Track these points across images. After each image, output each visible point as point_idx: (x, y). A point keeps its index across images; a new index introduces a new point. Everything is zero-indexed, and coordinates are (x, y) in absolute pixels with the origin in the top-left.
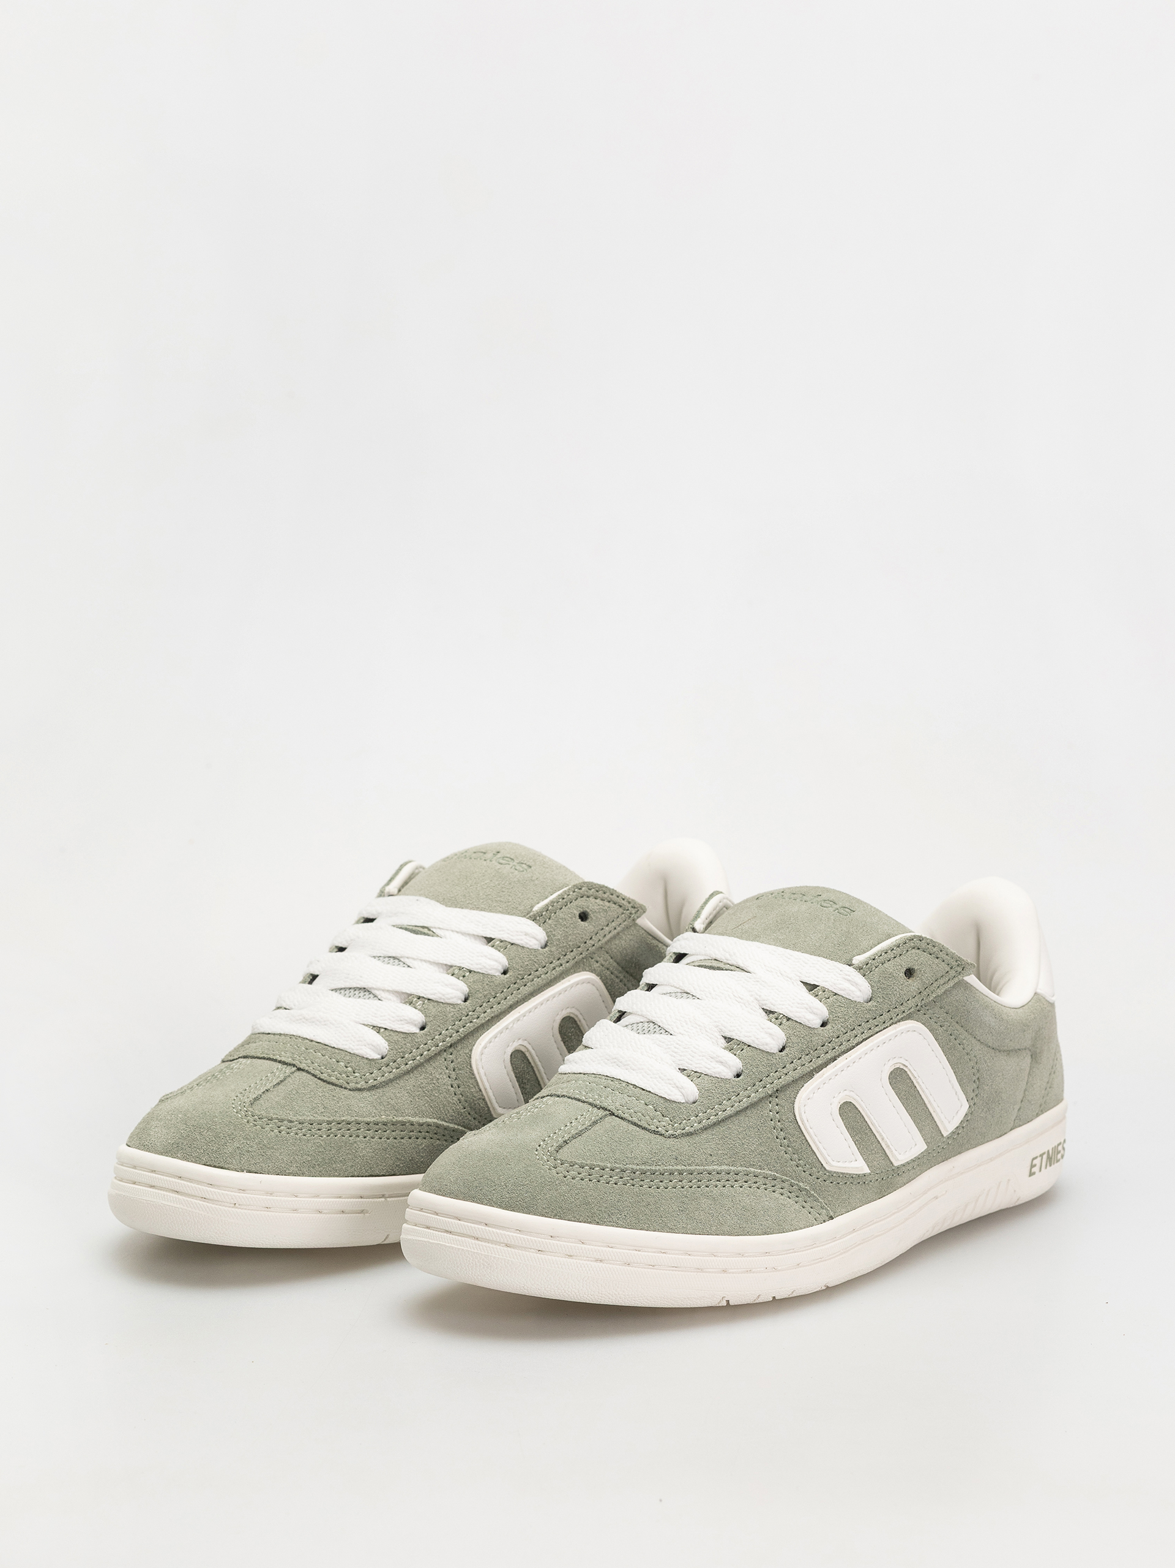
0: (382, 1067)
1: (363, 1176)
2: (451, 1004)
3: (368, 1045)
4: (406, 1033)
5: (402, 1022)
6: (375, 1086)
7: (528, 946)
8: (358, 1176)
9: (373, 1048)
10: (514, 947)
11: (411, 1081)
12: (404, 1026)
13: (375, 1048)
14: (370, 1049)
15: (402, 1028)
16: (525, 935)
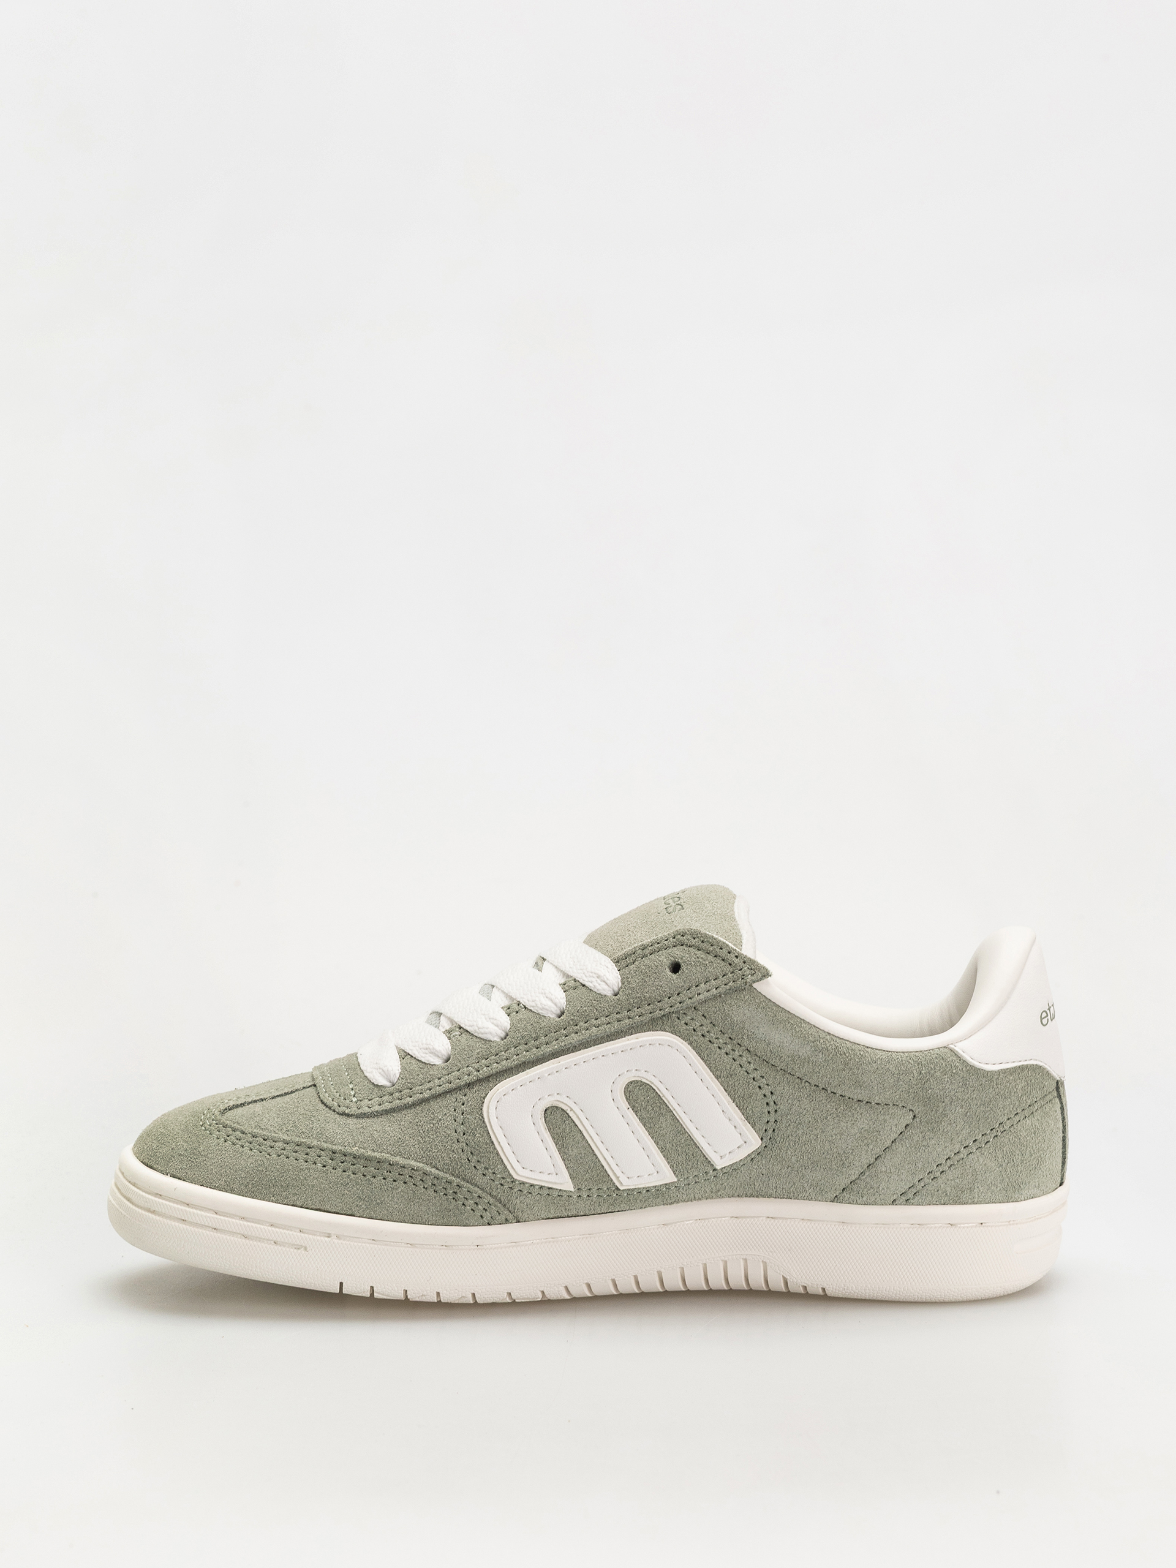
0: (384, 1095)
1: (307, 1208)
2: (484, 1040)
3: (380, 1069)
4: (425, 1063)
5: (427, 1051)
6: (365, 1114)
7: (595, 990)
8: (301, 1207)
9: (382, 1073)
10: (584, 989)
11: (408, 1116)
12: (427, 1055)
13: (385, 1074)
14: (380, 1073)
15: (424, 1057)
16: (598, 977)
